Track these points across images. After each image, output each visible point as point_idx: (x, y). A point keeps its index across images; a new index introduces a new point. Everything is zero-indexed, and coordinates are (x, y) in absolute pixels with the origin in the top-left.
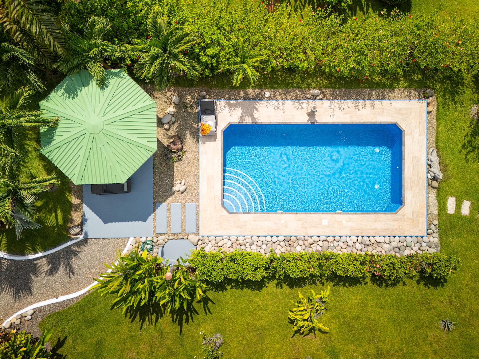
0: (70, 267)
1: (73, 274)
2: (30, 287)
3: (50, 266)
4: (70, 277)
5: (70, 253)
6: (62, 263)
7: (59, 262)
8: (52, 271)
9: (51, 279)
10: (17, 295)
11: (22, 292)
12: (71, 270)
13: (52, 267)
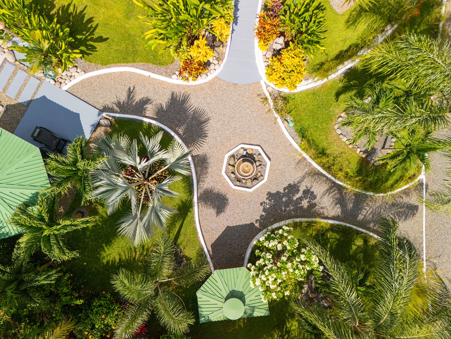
0: (129, 96)
1: (129, 89)
2: (172, 99)
3: (145, 107)
4: (134, 88)
5: (123, 107)
6: (134, 103)
7: (136, 105)
8: (146, 101)
9: (150, 96)
10: (185, 100)
11: (180, 99)
12: (130, 92)
13: (144, 105)
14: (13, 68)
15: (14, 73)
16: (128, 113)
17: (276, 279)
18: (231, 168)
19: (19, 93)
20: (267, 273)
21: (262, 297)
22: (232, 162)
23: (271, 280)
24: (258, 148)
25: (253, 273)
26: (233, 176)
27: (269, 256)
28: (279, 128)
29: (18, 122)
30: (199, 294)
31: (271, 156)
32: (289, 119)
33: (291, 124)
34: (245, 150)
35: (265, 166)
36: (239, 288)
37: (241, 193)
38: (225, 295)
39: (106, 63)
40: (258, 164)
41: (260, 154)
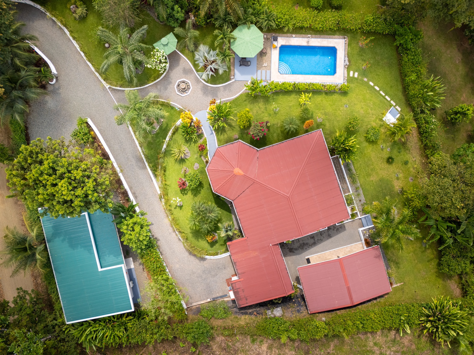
0: (230, 89)
3: (224, 89)
5: (230, 85)
6: (227, 88)
8: (224, 91)
9: (224, 93)
12: (230, 91)
14: (267, 79)
15: (266, 78)
16: (228, 84)
17: (157, 55)
18: (188, 85)
19: (261, 73)
20: (161, 55)
21: (158, 49)
22: (189, 86)
23: (159, 54)
24: (183, 96)
25: (164, 54)
26: (186, 83)
27: (163, 61)
28: (180, 105)
29: (257, 64)
30: (177, 40)
31: (178, 96)
32: (179, 109)
33: (177, 108)
34: (187, 93)
35: (178, 91)
36: (166, 48)
37: (181, 79)
38: (169, 44)
39: (241, 95)
40: (180, 90)
41: (181, 94)
